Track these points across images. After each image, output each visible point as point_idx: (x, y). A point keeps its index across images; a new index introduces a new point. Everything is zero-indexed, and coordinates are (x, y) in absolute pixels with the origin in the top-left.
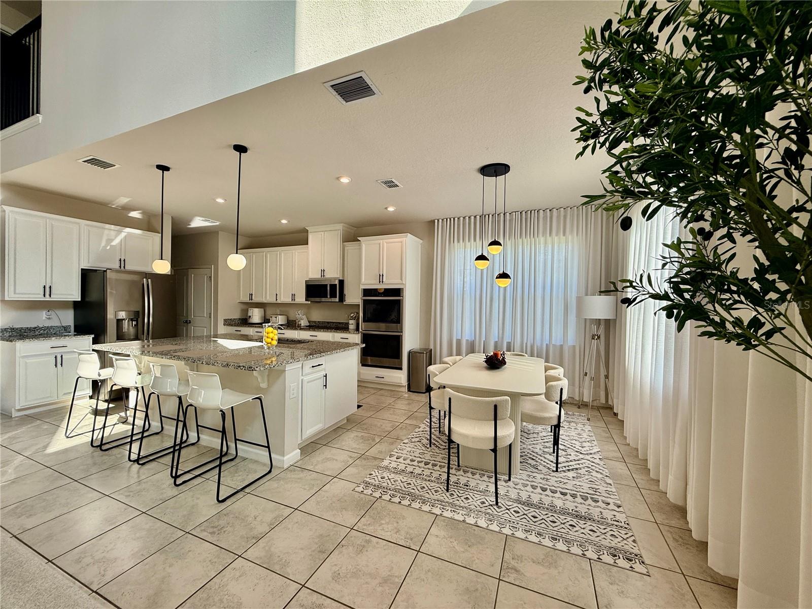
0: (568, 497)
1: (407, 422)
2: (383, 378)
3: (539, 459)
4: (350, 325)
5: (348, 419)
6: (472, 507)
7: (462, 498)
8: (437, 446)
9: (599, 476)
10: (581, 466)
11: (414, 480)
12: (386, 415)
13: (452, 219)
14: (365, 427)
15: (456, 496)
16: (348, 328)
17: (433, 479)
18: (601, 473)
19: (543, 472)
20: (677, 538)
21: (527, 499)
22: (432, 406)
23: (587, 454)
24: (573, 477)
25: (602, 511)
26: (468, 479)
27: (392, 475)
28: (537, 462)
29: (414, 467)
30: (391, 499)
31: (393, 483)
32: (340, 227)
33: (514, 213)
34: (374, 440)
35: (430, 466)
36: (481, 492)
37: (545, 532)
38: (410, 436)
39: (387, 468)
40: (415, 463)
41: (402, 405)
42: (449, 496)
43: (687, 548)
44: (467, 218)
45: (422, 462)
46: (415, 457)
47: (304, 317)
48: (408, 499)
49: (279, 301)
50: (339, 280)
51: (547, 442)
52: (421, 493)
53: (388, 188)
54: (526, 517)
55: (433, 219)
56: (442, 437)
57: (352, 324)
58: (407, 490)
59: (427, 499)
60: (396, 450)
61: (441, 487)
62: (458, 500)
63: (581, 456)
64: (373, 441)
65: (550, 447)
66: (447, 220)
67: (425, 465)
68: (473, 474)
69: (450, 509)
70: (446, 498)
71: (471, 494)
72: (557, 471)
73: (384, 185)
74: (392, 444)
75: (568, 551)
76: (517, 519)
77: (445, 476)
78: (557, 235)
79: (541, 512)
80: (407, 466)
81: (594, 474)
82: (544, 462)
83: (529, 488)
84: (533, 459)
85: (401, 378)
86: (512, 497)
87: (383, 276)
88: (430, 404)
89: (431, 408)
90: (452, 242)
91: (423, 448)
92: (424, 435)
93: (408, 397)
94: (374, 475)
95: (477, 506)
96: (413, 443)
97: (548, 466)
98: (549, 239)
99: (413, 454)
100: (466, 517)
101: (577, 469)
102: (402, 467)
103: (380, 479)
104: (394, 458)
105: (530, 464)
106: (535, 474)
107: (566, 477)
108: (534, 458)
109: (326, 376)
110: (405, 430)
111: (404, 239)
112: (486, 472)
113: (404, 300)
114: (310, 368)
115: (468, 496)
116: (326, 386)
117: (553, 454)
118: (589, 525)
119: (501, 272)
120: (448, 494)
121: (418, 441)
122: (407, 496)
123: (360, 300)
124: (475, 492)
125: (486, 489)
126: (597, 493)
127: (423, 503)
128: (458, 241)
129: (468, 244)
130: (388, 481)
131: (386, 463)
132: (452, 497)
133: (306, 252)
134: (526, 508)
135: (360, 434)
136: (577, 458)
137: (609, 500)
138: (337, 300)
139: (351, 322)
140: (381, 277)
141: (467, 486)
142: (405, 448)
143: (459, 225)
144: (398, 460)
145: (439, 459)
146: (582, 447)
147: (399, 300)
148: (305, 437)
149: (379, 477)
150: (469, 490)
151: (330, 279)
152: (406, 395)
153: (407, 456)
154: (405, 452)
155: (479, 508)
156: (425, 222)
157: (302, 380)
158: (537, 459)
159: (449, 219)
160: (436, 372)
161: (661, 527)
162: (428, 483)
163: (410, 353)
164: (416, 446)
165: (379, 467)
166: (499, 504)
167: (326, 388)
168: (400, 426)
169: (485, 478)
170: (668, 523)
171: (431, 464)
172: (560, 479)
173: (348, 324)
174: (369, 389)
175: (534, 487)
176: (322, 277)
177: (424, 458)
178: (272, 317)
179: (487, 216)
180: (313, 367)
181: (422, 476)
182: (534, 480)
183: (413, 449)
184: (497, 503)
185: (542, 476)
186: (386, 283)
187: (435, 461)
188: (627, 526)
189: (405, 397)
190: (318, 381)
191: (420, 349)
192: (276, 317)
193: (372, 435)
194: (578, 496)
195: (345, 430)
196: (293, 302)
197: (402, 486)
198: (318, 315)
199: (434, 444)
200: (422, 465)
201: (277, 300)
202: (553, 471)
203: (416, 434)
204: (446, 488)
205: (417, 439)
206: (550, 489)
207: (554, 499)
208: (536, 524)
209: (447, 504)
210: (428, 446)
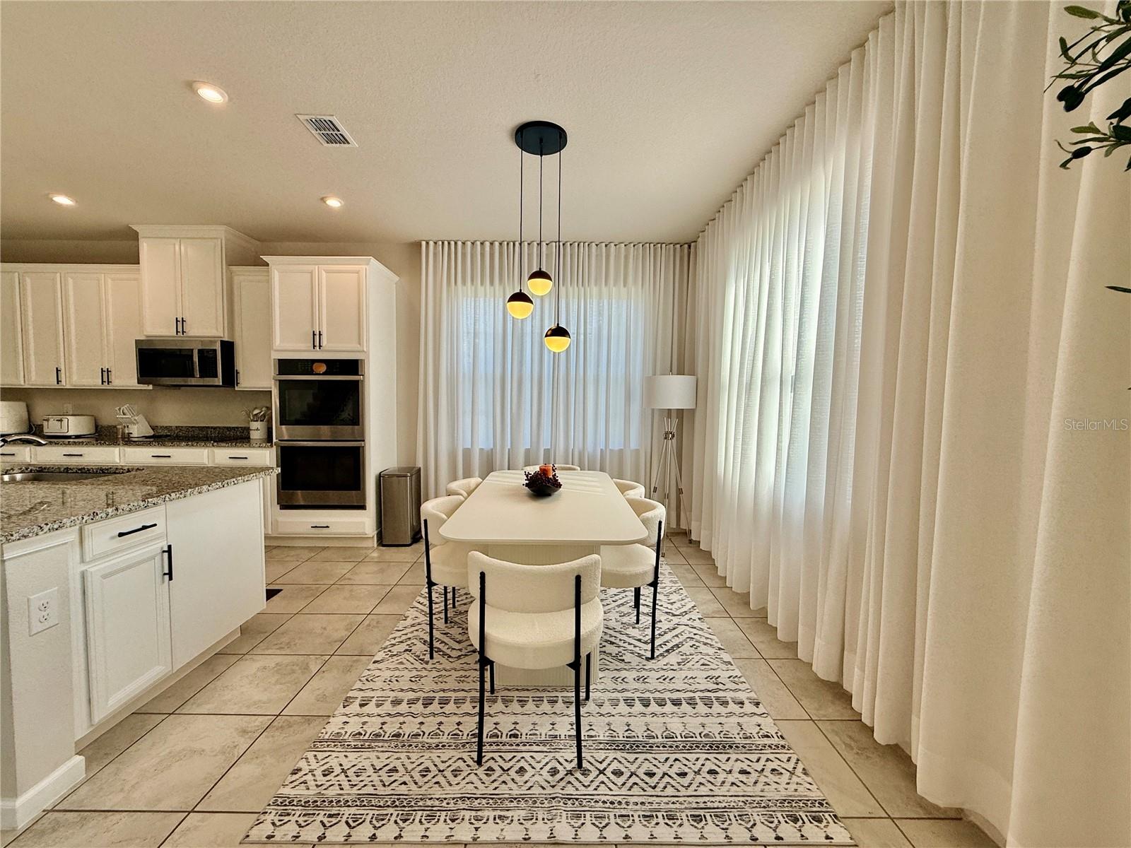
0: (685, 706)
1: (380, 610)
2: (328, 527)
3: (620, 640)
4: (251, 432)
5: (245, 630)
6: (536, 791)
7: (512, 772)
8: (445, 654)
9: (711, 651)
10: (681, 639)
11: (403, 756)
12: (335, 601)
13: (453, 243)
14: (285, 639)
15: (499, 772)
16: (249, 438)
17: (444, 739)
18: (711, 645)
19: (634, 664)
20: (848, 741)
21: (626, 734)
22: (434, 579)
23: (681, 615)
24: (679, 664)
25: (741, 720)
26: (513, 718)
27: (352, 756)
28: (619, 647)
29: (401, 719)
30: (349, 836)
31: (355, 780)
32: (220, 232)
33: (554, 244)
34: (306, 668)
35: (435, 707)
36: (544, 743)
37: (678, 806)
38: (388, 643)
39: (337, 740)
40: (403, 708)
41: (367, 576)
42: (484, 778)
43: (868, 757)
44: (478, 243)
45: (418, 699)
46: (402, 690)
47: (140, 418)
48: (393, 818)
49: (65, 384)
50: (223, 343)
51: (623, 604)
52: (422, 791)
53: (326, 145)
54: (637, 780)
55: (417, 239)
56: (451, 631)
57: (257, 429)
58: (388, 791)
59: (437, 803)
60: (358, 685)
61: (465, 756)
62: (504, 782)
63: (676, 620)
64: (303, 673)
65: (629, 614)
66: (443, 243)
67: (426, 705)
68: (522, 702)
69: (492, 814)
70: (478, 784)
71: (527, 755)
72: (653, 657)
73: (314, 132)
74: (348, 669)
75: (726, 841)
76: (624, 791)
77: (471, 724)
78: (615, 285)
79: (656, 756)
80: (387, 719)
81: (703, 648)
82: (630, 644)
83: (623, 708)
84: (612, 643)
85: (364, 523)
86: (601, 738)
87: (320, 335)
88: (429, 576)
89: (431, 584)
90: (453, 284)
91: (418, 665)
92: (415, 633)
93: (379, 557)
94: (306, 769)
95: (545, 784)
96: (395, 658)
97: (637, 650)
98: (604, 289)
99: (395, 685)
100: (528, 824)
101: (677, 646)
102: (373, 726)
103: (321, 779)
104: (355, 708)
105: (611, 654)
106: (623, 674)
107: (669, 666)
108: (612, 639)
109: (169, 551)
110: (376, 630)
111: (364, 267)
112: (544, 690)
113: (366, 380)
114: (113, 538)
115: (522, 763)
116: (170, 574)
117: (636, 626)
118: (735, 762)
119: (553, 326)
120: (481, 771)
121: (406, 650)
122: (390, 810)
123: (273, 382)
124: (535, 748)
125: (552, 733)
126: (720, 686)
127: (430, 818)
128: (464, 282)
129: (481, 289)
130: (342, 777)
131: (334, 726)
132: (493, 778)
133: (136, 279)
134: (631, 757)
135: (271, 662)
136: (671, 625)
137: (742, 696)
138: (219, 381)
139: (254, 425)
140: (317, 337)
141: (515, 736)
142: (377, 673)
143: (464, 255)
144: (366, 710)
145: (452, 684)
146: (672, 604)
147: (357, 382)
148: (98, 717)
149: (318, 773)
150: (521, 748)
151: (201, 339)
152: (375, 554)
153: (383, 694)
154: (379, 684)
155: (549, 790)
156: (405, 244)
157: (83, 576)
158: (617, 641)
159: (446, 243)
160: (438, 513)
161: (820, 724)
162: (434, 754)
163: (380, 478)
164: (402, 663)
165: (318, 744)
166: (585, 764)
167: (171, 579)
168: (366, 622)
169: (546, 707)
170: (825, 716)
171: (436, 701)
172: (662, 673)
173: (248, 429)
174: (298, 552)
175: (629, 702)
176: (180, 334)
177: (421, 690)
178: (48, 420)
179: (512, 243)
180: (121, 535)
181: (420, 739)
182: (624, 686)
183: (397, 673)
184: (580, 765)
185: (634, 674)
186: (327, 348)
187: (444, 691)
188: (782, 743)
189: (373, 558)
190: (145, 566)
191: (399, 469)
192: (61, 421)
193: (301, 658)
194: (698, 701)
195: (235, 659)
196: (106, 386)
197: (377, 783)
198: (173, 412)
199: (440, 650)
200: (418, 708)
201: (58, 382)
202: (647, 659)
203: (399, 634)
204: (475, 755)
205: (404, 647)
206: (654, 699)
207: (666, 719)
208: (658, 791)
209: (484, 801)
210: (427, 657)
